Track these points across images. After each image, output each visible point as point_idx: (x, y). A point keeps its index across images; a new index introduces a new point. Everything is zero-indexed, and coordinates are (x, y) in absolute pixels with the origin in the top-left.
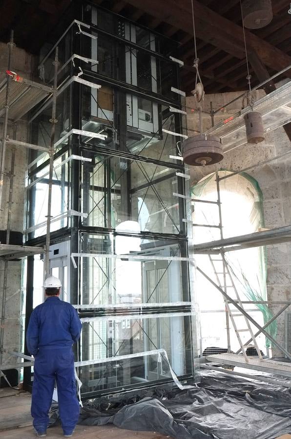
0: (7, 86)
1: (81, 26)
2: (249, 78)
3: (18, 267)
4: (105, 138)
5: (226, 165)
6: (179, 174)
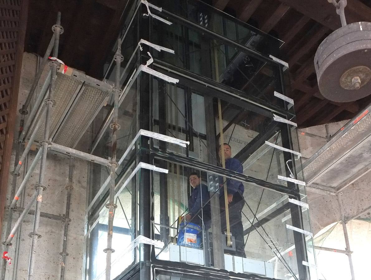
1: (150, 8)
4: (187, 144)
5: (350, 211)
6: (292, 201)
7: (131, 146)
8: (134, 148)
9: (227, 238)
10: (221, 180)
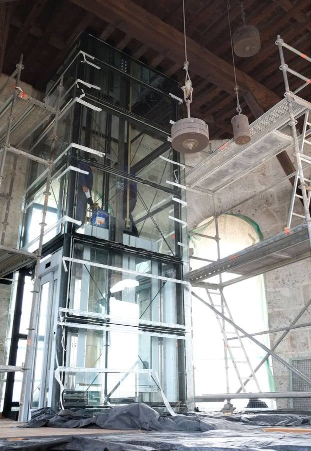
0: (12, 106)
1: (86, 57)
2: (237, 89)
3: (8, 291)
4: (103, 155)
6: (175, 199)
7: (65, 153)
8: (66, 154)
9: (126, 222)
10: (126, 182)
